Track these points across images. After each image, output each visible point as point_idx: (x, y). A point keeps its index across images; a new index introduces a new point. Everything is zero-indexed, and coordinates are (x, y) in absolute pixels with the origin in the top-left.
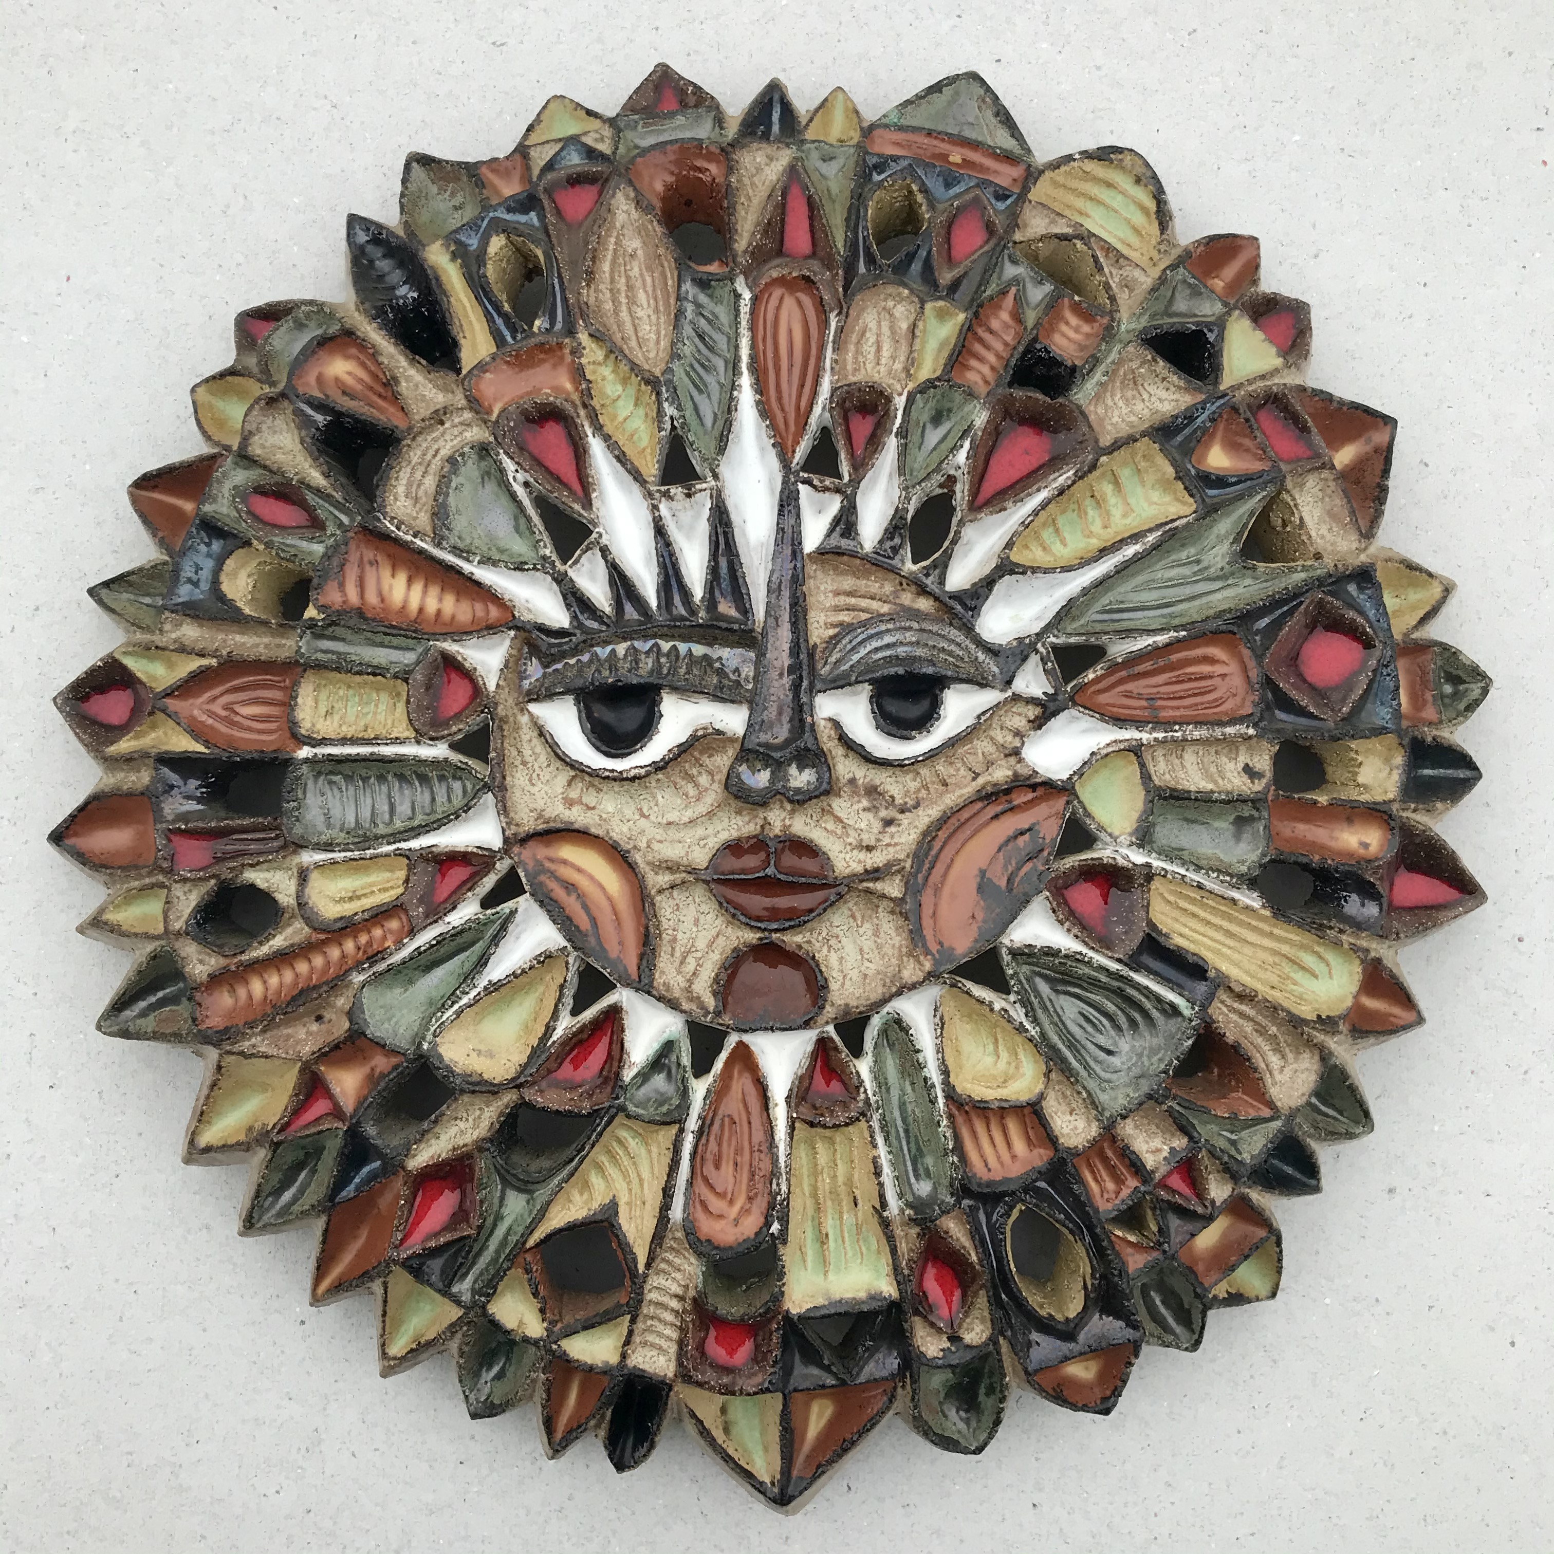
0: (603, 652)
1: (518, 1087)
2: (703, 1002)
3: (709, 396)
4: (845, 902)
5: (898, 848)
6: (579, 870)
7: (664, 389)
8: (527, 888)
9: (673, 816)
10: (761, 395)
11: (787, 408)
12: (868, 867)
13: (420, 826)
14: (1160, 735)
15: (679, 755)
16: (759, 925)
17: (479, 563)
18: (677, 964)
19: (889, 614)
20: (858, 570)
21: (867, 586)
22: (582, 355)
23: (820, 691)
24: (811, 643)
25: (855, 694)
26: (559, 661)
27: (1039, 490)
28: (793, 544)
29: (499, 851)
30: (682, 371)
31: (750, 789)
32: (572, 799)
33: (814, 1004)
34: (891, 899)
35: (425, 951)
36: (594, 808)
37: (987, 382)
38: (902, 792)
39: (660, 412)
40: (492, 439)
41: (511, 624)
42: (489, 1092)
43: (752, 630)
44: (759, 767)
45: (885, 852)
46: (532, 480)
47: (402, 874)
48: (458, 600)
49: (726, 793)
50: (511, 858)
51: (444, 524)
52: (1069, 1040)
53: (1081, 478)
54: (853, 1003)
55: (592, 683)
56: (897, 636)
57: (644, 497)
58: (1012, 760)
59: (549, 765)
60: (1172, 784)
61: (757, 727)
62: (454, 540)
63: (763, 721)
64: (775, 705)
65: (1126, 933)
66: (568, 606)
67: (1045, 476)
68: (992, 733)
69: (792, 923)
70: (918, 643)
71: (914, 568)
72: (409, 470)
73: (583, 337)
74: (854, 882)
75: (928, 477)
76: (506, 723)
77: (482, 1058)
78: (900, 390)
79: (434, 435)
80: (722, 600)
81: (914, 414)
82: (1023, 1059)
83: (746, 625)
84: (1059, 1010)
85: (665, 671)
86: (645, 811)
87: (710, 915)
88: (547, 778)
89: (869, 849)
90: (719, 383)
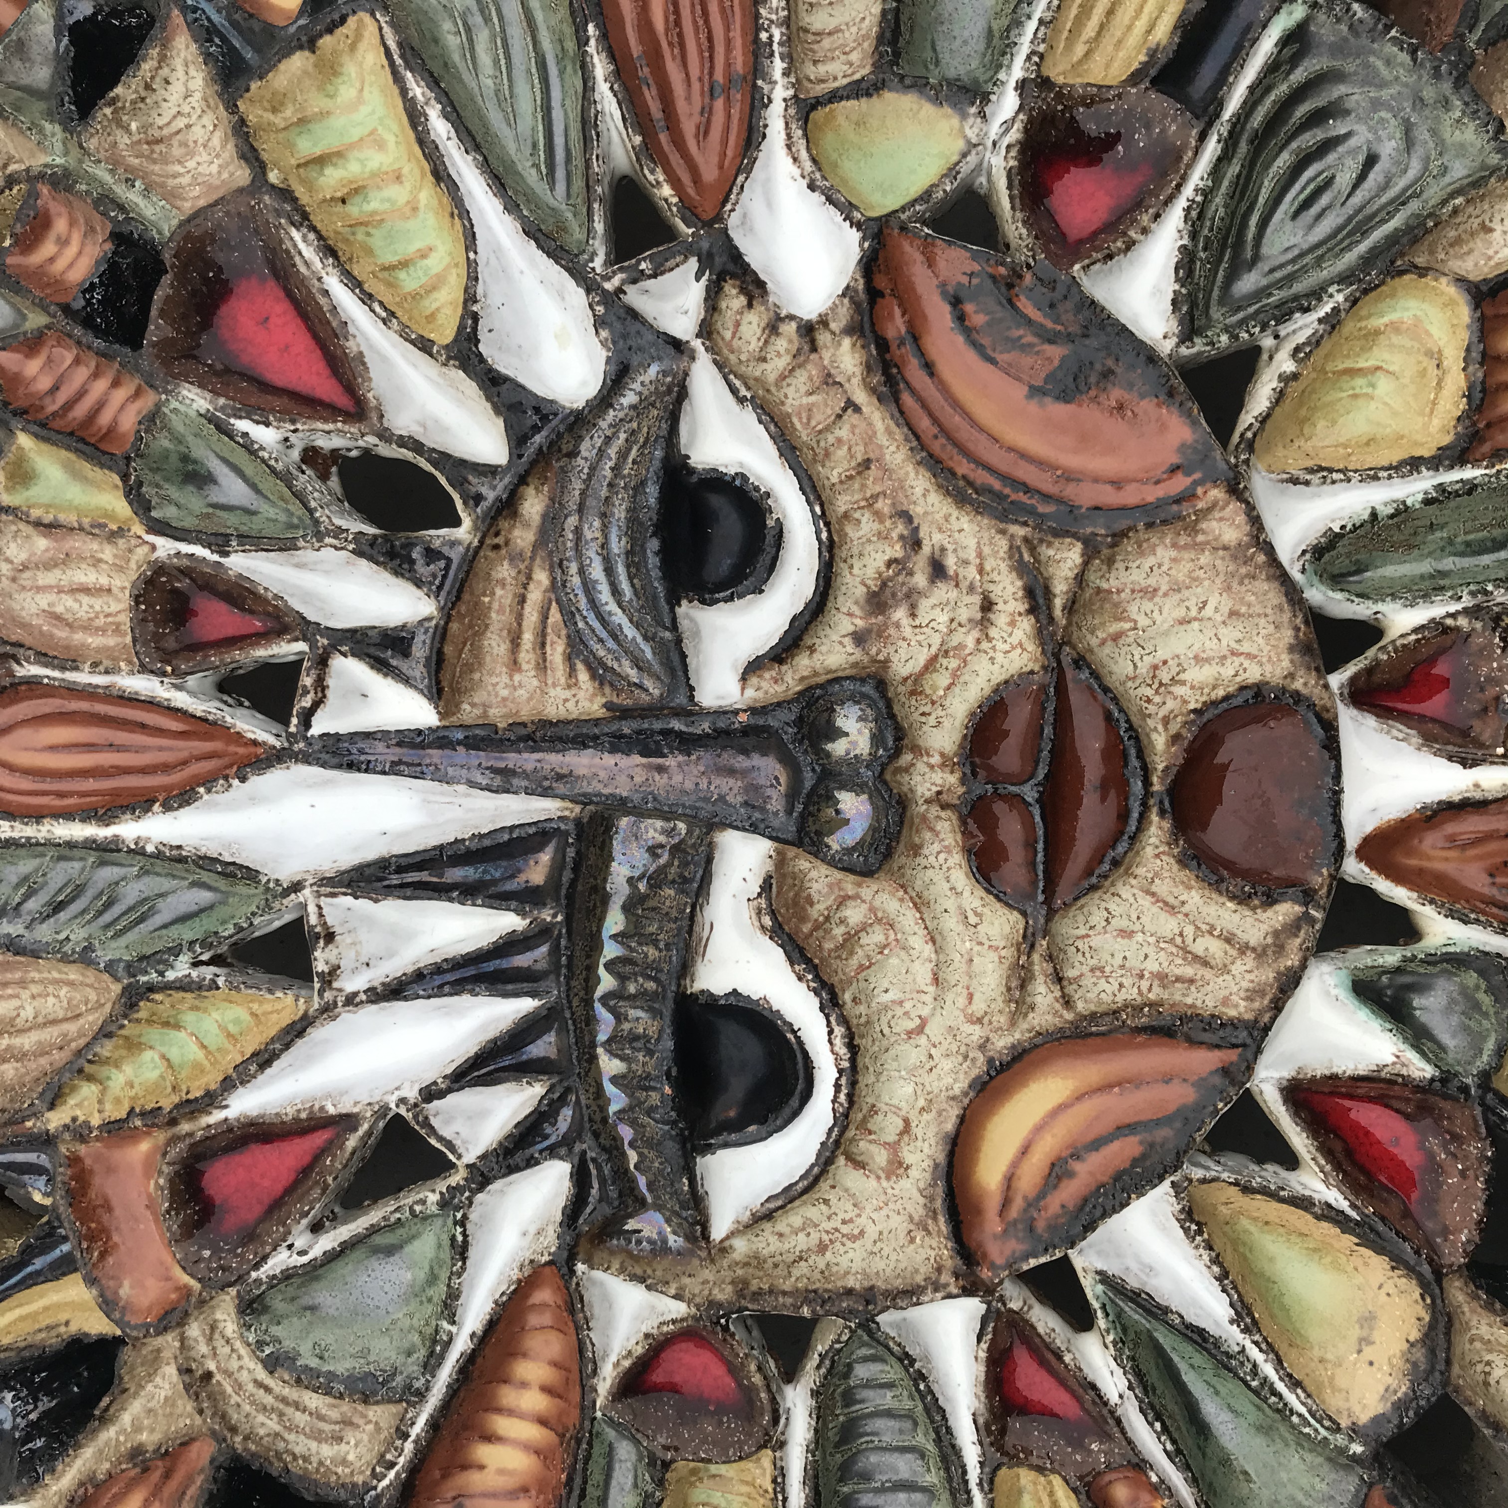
0: (617, 1099)
1: (1439, 1276)
2: (1285, 926)
3: (161, 895)
4: (1091, 651)
5: (986, 550)
6: (1025, 1150)
7: (143, 979)
8: (1058, 1254)
9: (922, 973)
10: (154, 801)
11: (184, 754)
12: (1022, 607)
13: (938, 1441)
14: (778, 66)
15: (808, 961)
16: (1135, 815)
17: (453, 1323)
18: (1208, 973)
19: (552, 570)
20: (471, 626)
21: (500, 611)
22: (86, 1123)
23: (691, 698)
24: (601, 713)
25: (697, 634)
26: (633, 1181)
27: (326, 293)
28: (422, 746)
29: (989, 1304)
30: (114, 944)
31: (873, 829)
32: (890, 1162)
33: (1287, 711)
34: (1086, 564)
35: (1174, 1442)
36: (907, 1122)
37: (138, 394)
38: (880, 546)
39: (184, 986)
40: (233, 1291)
41: (565, 1270)
42: (1448, 1334)
43: (578, 822)
44: (831, 812)
45: (995, 576)
46: (305, 1222)
47: (1026, 1476)
48: (525, 1355)
49: (881, 874)
50: (1001, 1282)
51: (383, 1384)
52: (1350, 234)
53: (305, 216)
54: (1287, 636)
55: (674, 1123)
56: (592, 553)
57: (334, 1018)
58: (823, 338)
59: (826, 1202)
60: (868, 46)
61: (757, 815)
62: (412, 1366)
63: (746, 804)
64: (717, 781)
65: (1148, 126)
66: (531, 1163)
67: (302, 282)
68: (772, 378)
69: (1133, 752)
70: (604, 515)
71: (467, 522)
72: (291, 1437)
73: (55, 1120)
74: (1054, 634)
75: (300, 497)
76: (746, 1283)
77: (1376, 1336)
78: (146, 548)
79: (229, 1390)
80: (522, 878)
81: (189, 522)
82: (1386, 320)
83: (567, 833)
84: (1290, 256)
85: (651, 985)
86: (912, 1025)
87: (1112, 907)
88: (849, 1206)
89: (987, 606)
90: (138, 876)
